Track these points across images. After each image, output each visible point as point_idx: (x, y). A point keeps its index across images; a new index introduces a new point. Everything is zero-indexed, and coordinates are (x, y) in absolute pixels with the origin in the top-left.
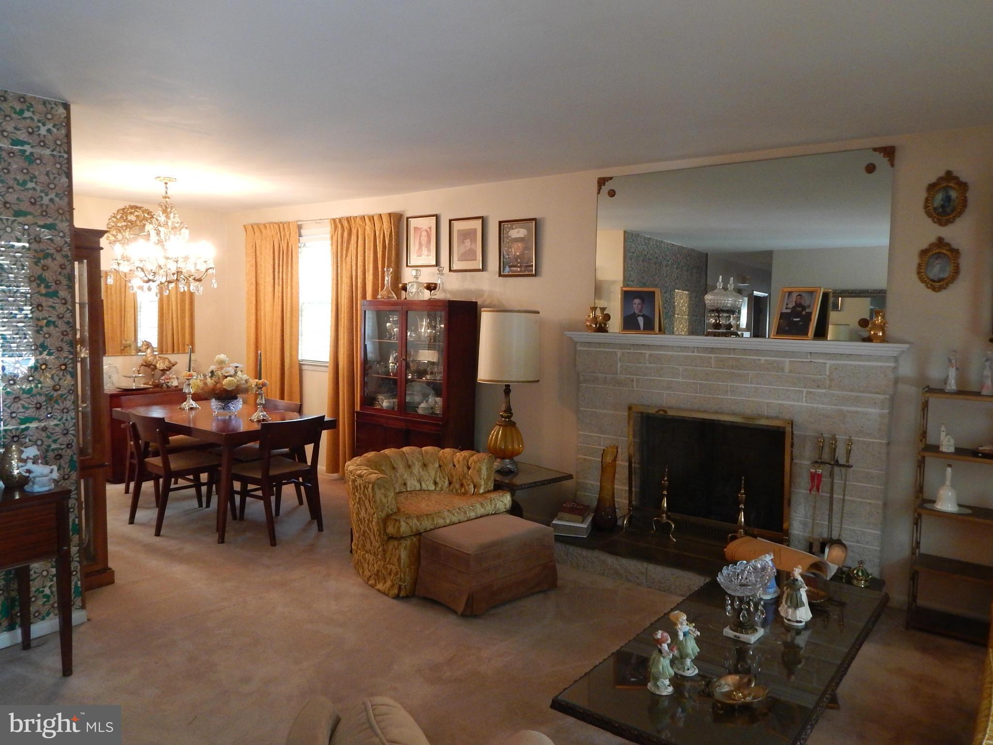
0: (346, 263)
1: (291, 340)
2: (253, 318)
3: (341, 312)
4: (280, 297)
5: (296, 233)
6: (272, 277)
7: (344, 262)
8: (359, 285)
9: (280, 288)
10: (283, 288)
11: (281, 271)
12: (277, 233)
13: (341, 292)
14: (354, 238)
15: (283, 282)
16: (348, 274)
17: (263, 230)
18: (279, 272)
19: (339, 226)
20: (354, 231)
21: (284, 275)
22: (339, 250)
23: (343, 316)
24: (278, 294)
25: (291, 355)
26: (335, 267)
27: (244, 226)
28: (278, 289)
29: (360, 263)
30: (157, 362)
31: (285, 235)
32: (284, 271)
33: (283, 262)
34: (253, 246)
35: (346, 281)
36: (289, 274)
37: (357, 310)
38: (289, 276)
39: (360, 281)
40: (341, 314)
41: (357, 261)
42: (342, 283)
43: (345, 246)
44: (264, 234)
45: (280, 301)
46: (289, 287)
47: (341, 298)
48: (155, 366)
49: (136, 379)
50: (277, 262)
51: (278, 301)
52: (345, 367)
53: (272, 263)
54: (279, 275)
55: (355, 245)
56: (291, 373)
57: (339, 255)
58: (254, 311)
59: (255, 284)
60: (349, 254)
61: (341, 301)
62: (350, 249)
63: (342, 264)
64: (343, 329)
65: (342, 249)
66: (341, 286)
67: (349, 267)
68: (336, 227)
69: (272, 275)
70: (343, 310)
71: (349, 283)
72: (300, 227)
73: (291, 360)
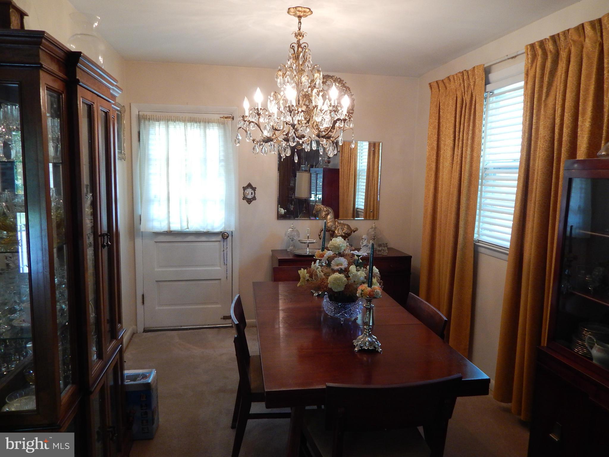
0: (546, 105)
1: (467, 214)
2: (432, 187)
3: (533, 181)
4: (459, 162)
5: (482, 80)
6: (452, 138)
7: (543, 106)
8: (565, 138)
9: (460, 150)
10: (462, 150)
11: (461, 130)
12: (460, 85)
13: (535, 150)
14: (562, 66)
15: (463, 143)
16: (549, 122)
17: (447, 85)
18: (459, 132)
19: (540, 52)
20: (563, 55)
21: (465, 135)
22: (536, 89)
23: (534, 187)
24: (457, 159)
25: (465, 233)
26: (528, 114)
27: (430, 84)
28: (458, 152)
29: (569, 104)
30: (335, 228)
31: (469, 85)
32: (465, 129)
33: (464, 120)
34: (437, 105)
35: (543, 132)
36: (470, 132)
37: (558, 178)
38: (470, 135)
39: (566, 131)
40: (532, 185)
41: (564, 100)
42: (537, 138)
43: (546, 79)
44: (448, 88)
45: (458, 166)
46: (469, 149)
47: (534, 160)
48: (334, 232)
49: (309, 244)
50: (458, 120)
51: (457, 167)
52: (533, 256)
53: (453, 122)
54: (459, 135)
55: (563, 76)
56: (464, 254)
57: (536, 96)
58: (433, 178)
59: (436, 148)
60: (552, 93)
61: (534, 165)
62: (554, 84)
63: (539, 110)
64: (533, 205)
65: (541, 87)
66: (536, 143)
67: (550, 111)
68: (534, 57)
69: (452, 136)
70: (535, 178)
71: (547, 138)
72: (487, 71)
73: (465, 238)
